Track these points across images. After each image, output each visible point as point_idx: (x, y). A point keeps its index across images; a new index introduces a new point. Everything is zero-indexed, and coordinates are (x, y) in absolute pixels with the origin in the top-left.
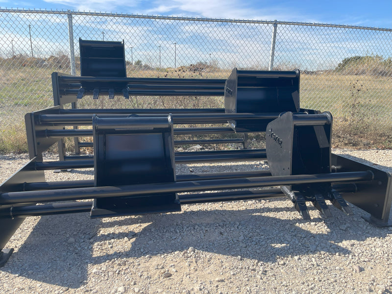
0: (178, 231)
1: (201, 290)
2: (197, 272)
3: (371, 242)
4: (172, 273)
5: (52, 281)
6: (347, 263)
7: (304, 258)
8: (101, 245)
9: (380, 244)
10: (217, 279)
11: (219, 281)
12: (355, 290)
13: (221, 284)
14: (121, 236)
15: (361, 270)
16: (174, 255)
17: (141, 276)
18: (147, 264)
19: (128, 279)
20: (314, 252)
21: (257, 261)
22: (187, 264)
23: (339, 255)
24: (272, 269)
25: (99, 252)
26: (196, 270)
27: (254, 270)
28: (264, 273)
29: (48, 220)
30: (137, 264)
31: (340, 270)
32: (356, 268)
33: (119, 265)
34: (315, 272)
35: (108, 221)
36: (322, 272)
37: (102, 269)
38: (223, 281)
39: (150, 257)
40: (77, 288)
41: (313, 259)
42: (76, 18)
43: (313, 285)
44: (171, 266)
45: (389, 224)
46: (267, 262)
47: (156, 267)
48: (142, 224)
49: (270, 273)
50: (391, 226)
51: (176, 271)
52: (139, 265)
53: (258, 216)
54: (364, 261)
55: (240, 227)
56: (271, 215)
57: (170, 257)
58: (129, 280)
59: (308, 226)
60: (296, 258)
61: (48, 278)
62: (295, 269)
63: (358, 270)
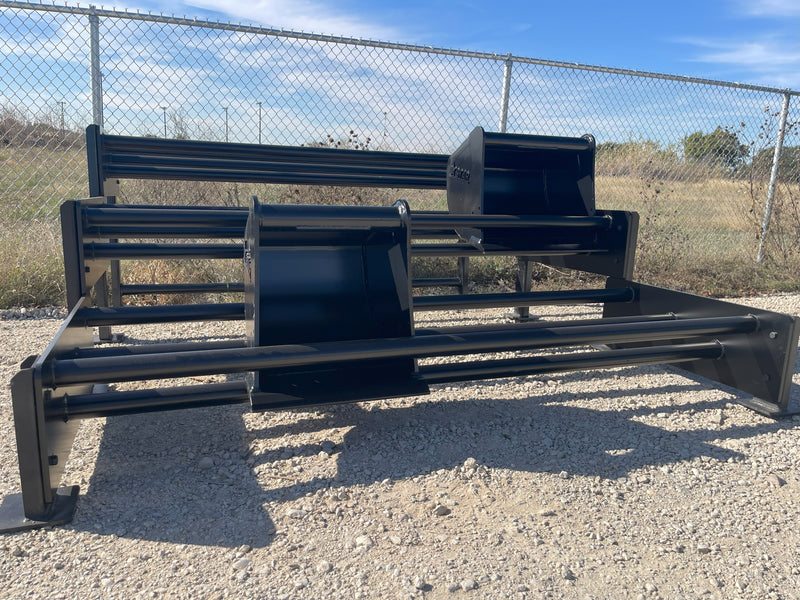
0: (422, 436)
1: (520, 531)
2: (496, 503)
3: (774, 440)
4: (449, 508)
5: (207, 537)
6: (754, 473)
7: (679, 469)
8: (276, 467)
9: (791, 442)
10: (542, 512)
11: (546, 515)
12: (789, 514)
13: (552, 521)
14: (309, 450)
15: (782, 483)
16: (436, 476)
17: (391, 516)
18: (393, 495)
19: (367, 523)
20: (690, 458)
21: (598, 478)
22: (471, 490)
23: (735, 462)
24: (630, 490)
25: (279, 480)
26: (494, 500)
27: (599, 493)
28: (621, 496)
29: (127, 429)
30: (372, 495)
31: (747, 485)
32: (772, 479)
33: (336, 499)
34: (707, 490)
35: (264, 427)
36: (719, 491)
37: (304, 508)
38: (552, 514)
39: (392, 483)
40: (269, 545)
41: (694, 470)
42: (106, 23)
43: (716, 511)
44: (442, 496)
45: (791, 412)
46: (616, 479)
47: (413, 500)
48: (339, 429)
49: (630, 498)
50: (797, 414)
51: (456, 504)
52: (377, 496)
53: (557, 406)
54: (779, 470)
55: (536, 425)
56: (580, 404)
57: (431, 480)
58: (371, 524)
59: (655, 419)
60: (664, 469)
61: (194, 533)
62: (670, 488)
63: (777, 483)
